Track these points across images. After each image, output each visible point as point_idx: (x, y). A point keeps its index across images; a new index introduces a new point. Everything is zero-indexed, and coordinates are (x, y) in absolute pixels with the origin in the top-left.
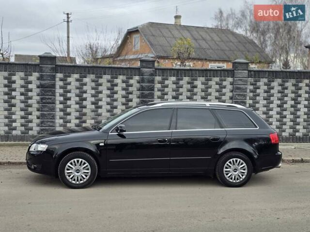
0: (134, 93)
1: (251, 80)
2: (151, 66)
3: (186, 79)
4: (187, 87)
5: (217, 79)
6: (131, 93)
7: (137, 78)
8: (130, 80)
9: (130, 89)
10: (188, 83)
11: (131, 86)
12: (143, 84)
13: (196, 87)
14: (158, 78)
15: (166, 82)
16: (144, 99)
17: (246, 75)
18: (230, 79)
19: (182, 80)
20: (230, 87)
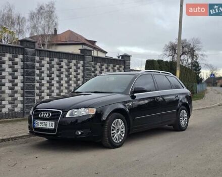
0: (19, 71)
1: (93, 63)
2: (33, 46)
3: (56, 60)
4: (57, 66)
5: (74, 62)
6: (16, 71)
7: (21, 56)
8: (16, 58)
9: (16, 67)
10: (58, 64)
11: (16, 64)
12: (28, 63)
13: (62, 67)
14: (37, 58)
15: (43, 62)
16: (29, 77)
17: (91, 60)
18: (82, 62)
19: (53, 61)
20: (82, 68)
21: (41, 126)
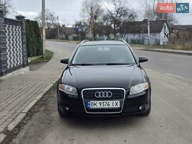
17: (4, 22)
21: (101, 107)
